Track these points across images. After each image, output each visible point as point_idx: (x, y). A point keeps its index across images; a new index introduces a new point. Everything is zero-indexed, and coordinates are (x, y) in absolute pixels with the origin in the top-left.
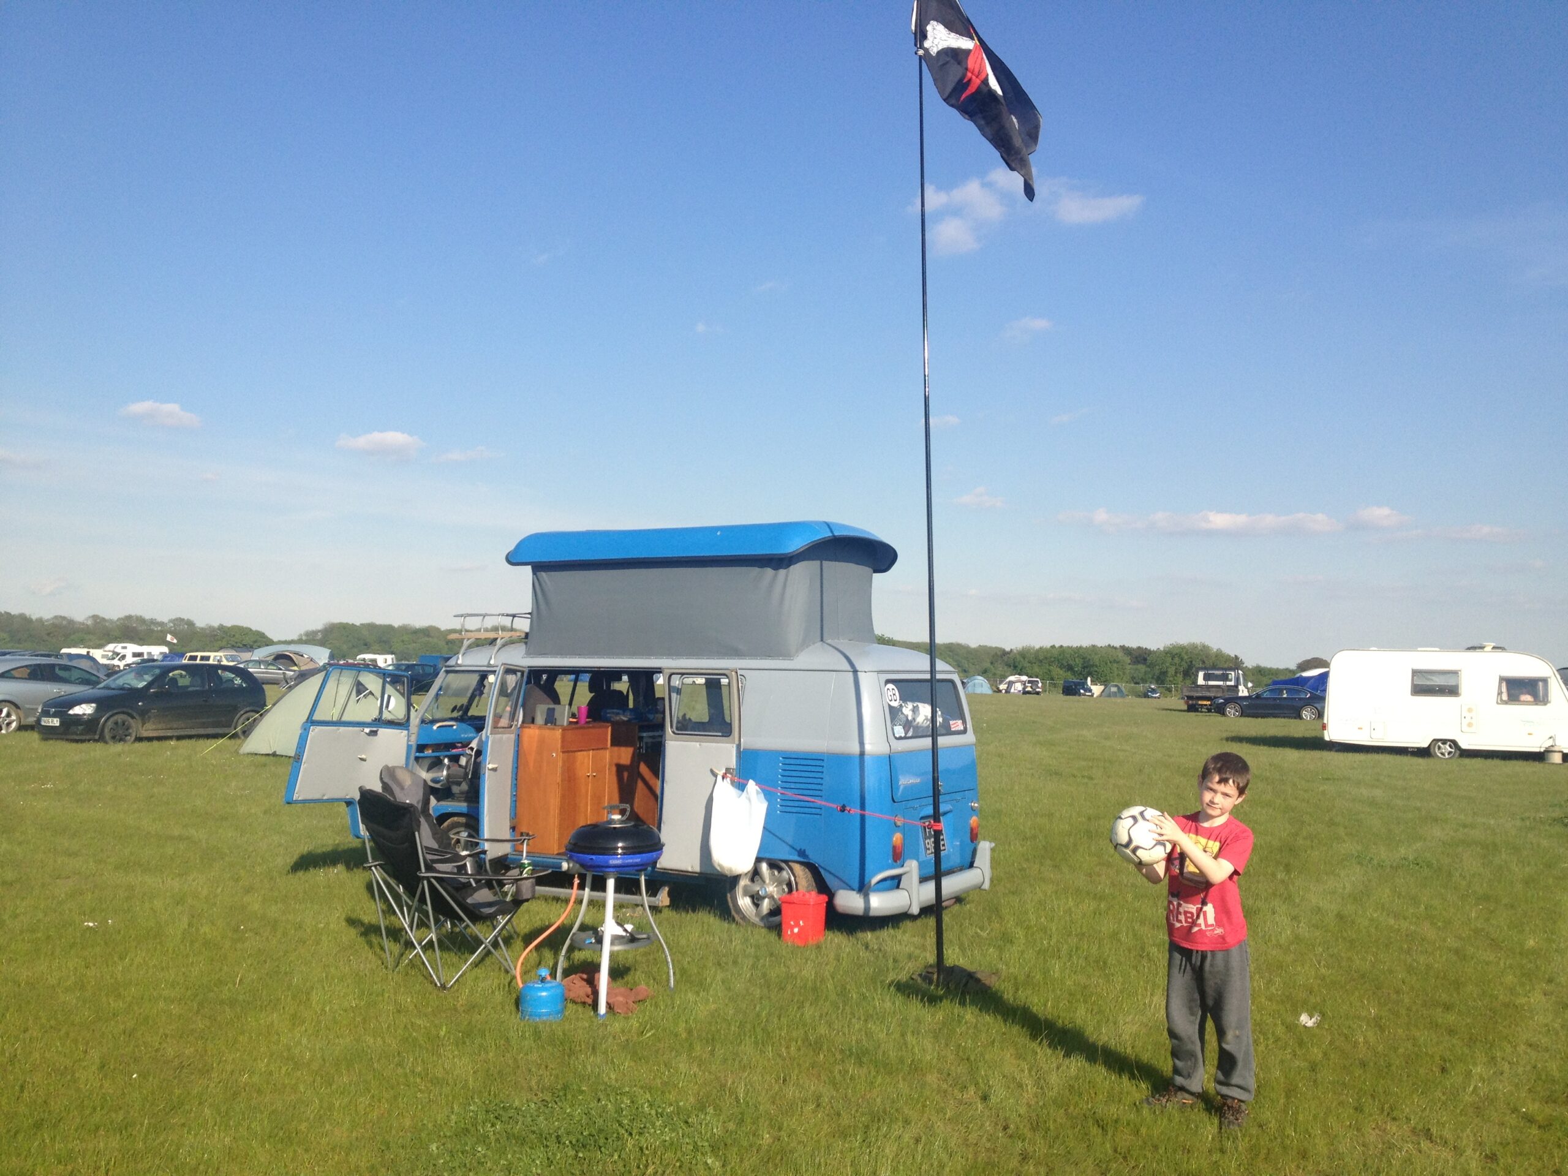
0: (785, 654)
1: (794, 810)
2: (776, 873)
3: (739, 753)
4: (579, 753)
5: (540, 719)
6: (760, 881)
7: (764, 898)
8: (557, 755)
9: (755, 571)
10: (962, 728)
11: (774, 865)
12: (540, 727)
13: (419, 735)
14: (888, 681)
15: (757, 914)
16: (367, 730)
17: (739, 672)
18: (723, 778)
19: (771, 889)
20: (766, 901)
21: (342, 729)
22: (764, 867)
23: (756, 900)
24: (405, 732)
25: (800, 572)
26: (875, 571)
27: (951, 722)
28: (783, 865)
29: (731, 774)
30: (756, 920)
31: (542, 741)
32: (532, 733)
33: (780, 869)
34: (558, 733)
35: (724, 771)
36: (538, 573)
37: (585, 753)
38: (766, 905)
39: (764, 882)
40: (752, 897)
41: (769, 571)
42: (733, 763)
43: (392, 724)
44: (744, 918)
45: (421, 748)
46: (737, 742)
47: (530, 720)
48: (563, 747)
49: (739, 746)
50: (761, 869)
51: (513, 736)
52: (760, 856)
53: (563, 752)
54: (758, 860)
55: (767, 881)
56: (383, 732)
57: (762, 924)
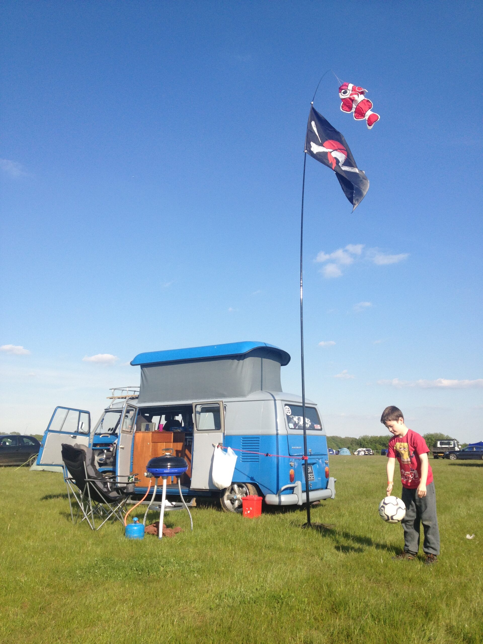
0: (244, 396)
1: (248, 460)
2: (241, 489)
3: (224, 436)
4: (159, 443)
5: (143, 429)
6: (234, 493)
7: (236, 500)
8: (150, 443)
9: (230, 361)
10: (320, 428)
11: (240, 486)
12: (143, 432)
13: (94, 439)
14: (286, 405)
15: (233, 508)
16: (72, 436)
17: (224, 403)
18: (218, 447)
19: (239, 496)
20: (237, 502)
21: (61, 434)
22: (236, 486)
23: (232, 501)
24: (88, 438)
25: (248, 360)
26: (282, 365)
27: (315, 425)
28: (244, 485)
29: (221, 446)
30: (232, 510)
31: (144, 440)
32: (139, 435)
33: (242, 487)
34: (150, 434)
35: (218, 444)
36: (143, 369)
37: (162, 443)
41: (236, 361)
42: (222, 441)
43: (82, 434)
44: (227, 509)
45: (95, 445)
46: (223, 431)
47: (139, 429)
48: (152, 440)
49: (224, 434)
50: (234, 487)
51: (131, 436)
52: (233, 481)
53: (152, 442)
54: (233, 483)
55: (237, 493)
56: (79, 437)
57: (235, 512)
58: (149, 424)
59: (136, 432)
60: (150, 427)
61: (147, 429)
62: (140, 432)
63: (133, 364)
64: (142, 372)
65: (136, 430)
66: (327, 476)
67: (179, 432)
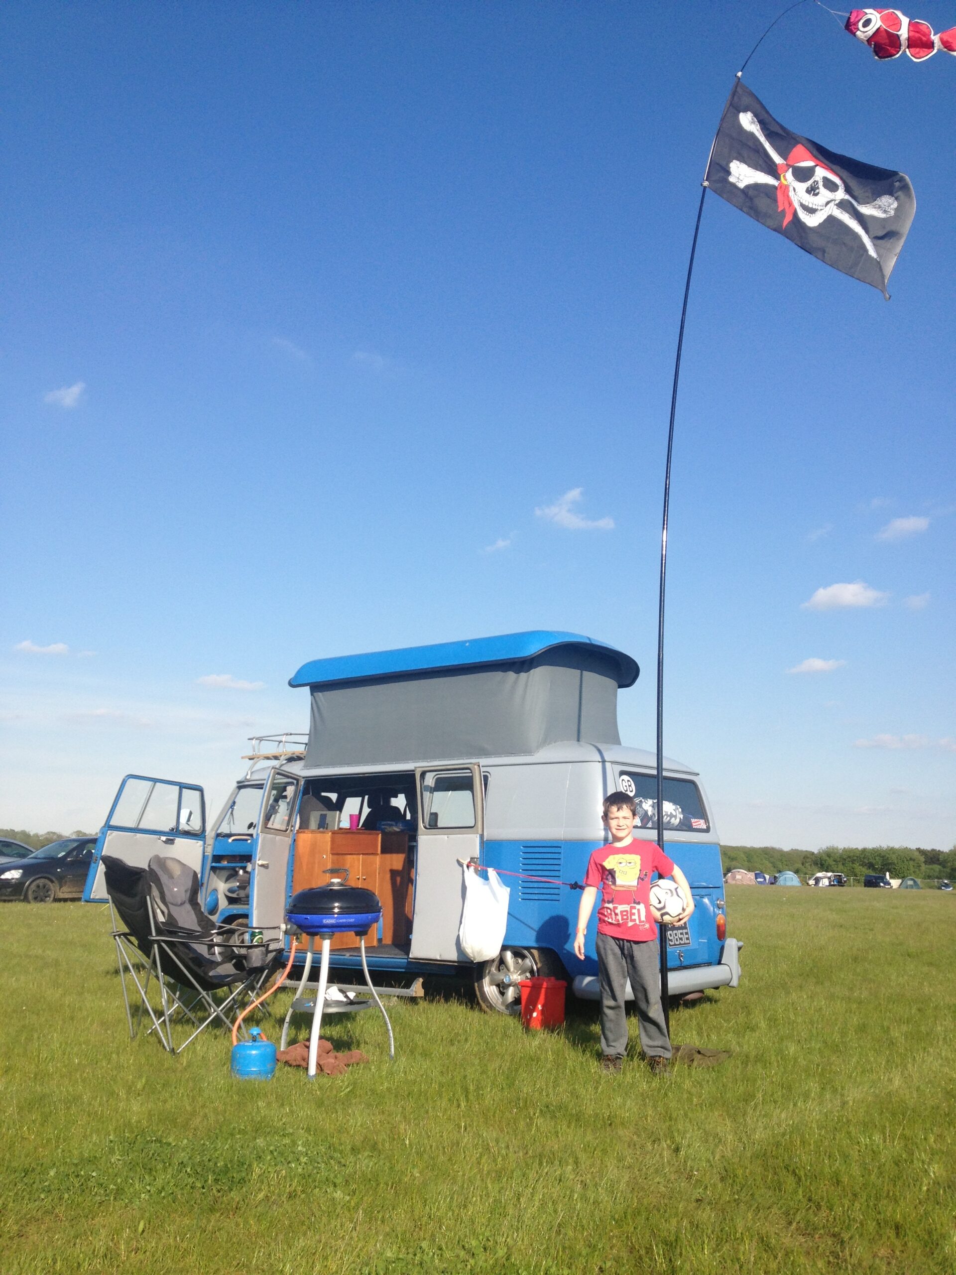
0: (528, 752)
1: (536, 897)
2: (520, 961)
3: (482, 842)
4: (349, 856)
5: (313, 824)
6: (505, 970)
7: (509, 985)
8: (327, 856)
9: (498, 675)
10: (705, 827)
11: (518, 954)
12: (313, 832)
13: (214, 847)
14: (622, 773)
15: (503, 1003)
16: (164, 838)
17: (483, 769)
18: (468, 867)
19: (516, 977)
20: (511, 990)
21: (139, 835)
22: (509, 955)
23: (502, 988)
24: (201, 843)
25: (539, 674)
26: (620, 686)
27: (693, 820)
28: (526, 952)
29: (475, 863)
30: (502, 1008)
31: (314, 849)
32: (305, 838)
33: (523, 957)
34: (329, 835)
35: (469, 860)
36: (315, 694)
37: (355, 856)
38: (511, 993)
39: (508, 970)
40: (498, 986)
41: (511, 675)
42: (477, 853)
43: (187, 834)
44: (491, 1007)
45: (217, 858)
46: (480, 832)
48: (332, 849)
49: (482, 836)
50: (505, 957)
51: (288, 841)
52: (507, 944)
53: (333, 854)
54: (504, 948)
55: (512, 969)
56: (179, 841)
57: (507, 1012)
58: (325, 815)
59: (298, 832)
60: (328, 820)
61: (323, 824)
62: (306, 831)
63: (293, 684)
64: (314, 702)
65: (300, 828)
66: (721, 934)
67: (396, 833)
